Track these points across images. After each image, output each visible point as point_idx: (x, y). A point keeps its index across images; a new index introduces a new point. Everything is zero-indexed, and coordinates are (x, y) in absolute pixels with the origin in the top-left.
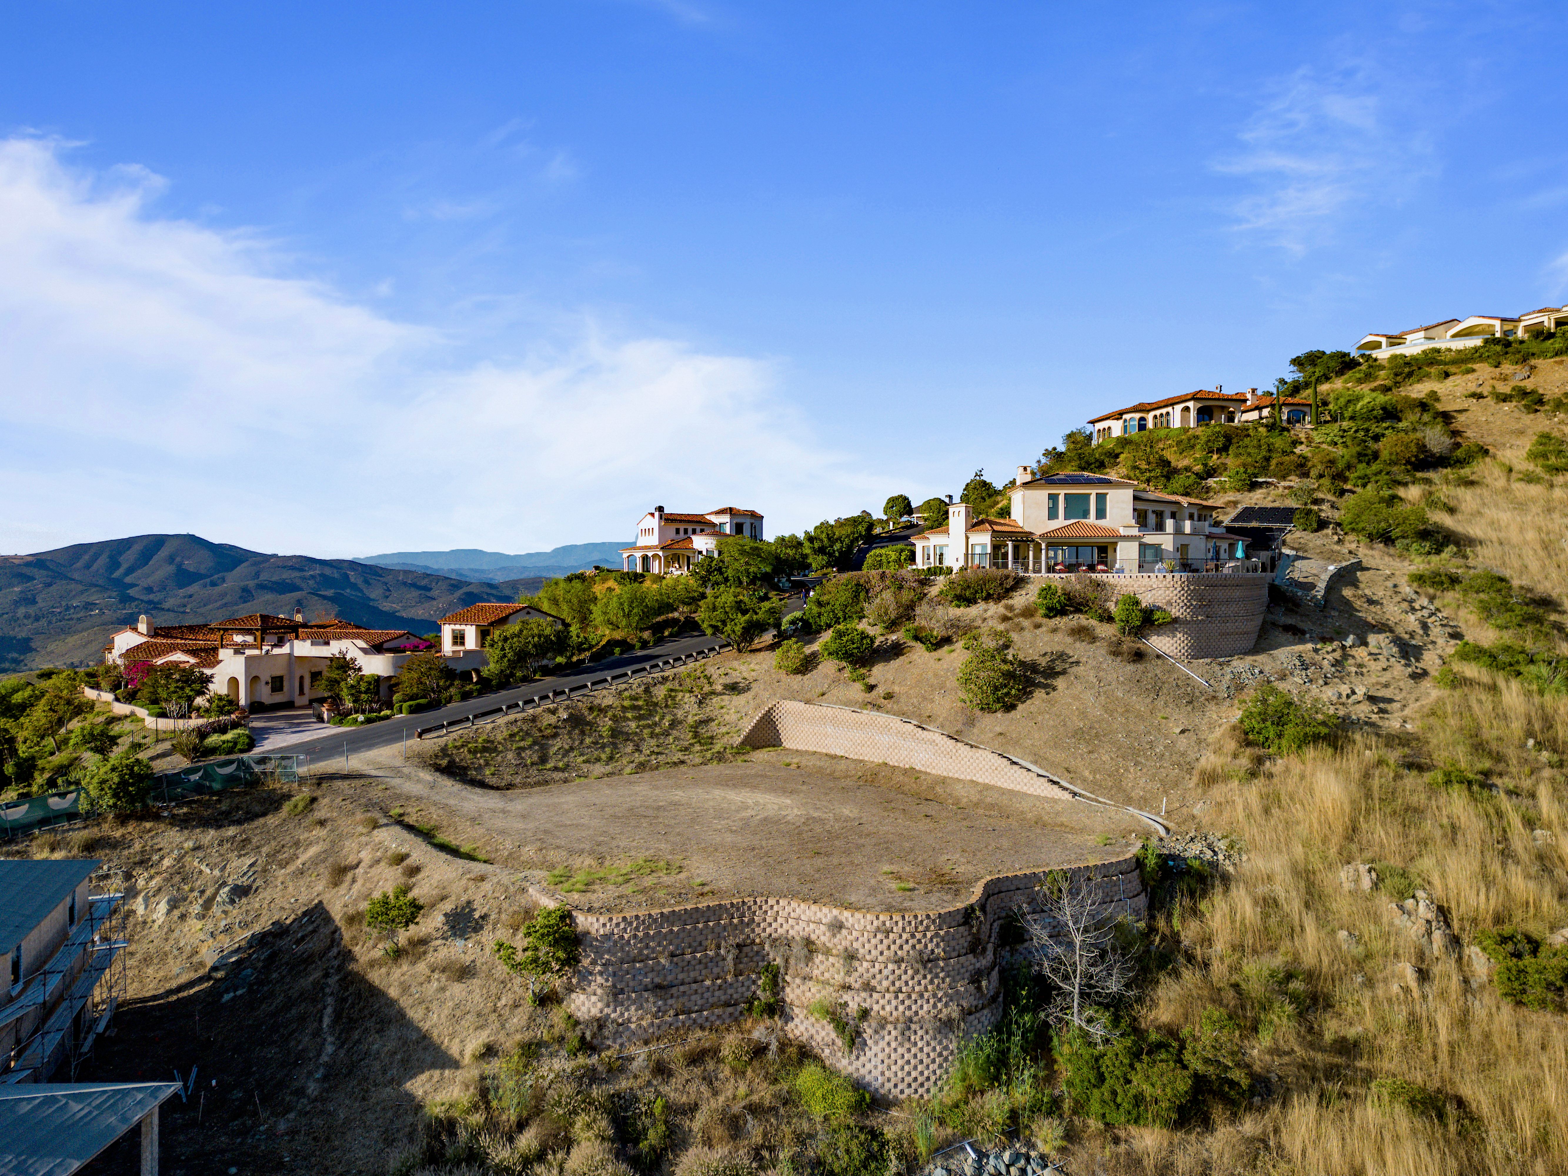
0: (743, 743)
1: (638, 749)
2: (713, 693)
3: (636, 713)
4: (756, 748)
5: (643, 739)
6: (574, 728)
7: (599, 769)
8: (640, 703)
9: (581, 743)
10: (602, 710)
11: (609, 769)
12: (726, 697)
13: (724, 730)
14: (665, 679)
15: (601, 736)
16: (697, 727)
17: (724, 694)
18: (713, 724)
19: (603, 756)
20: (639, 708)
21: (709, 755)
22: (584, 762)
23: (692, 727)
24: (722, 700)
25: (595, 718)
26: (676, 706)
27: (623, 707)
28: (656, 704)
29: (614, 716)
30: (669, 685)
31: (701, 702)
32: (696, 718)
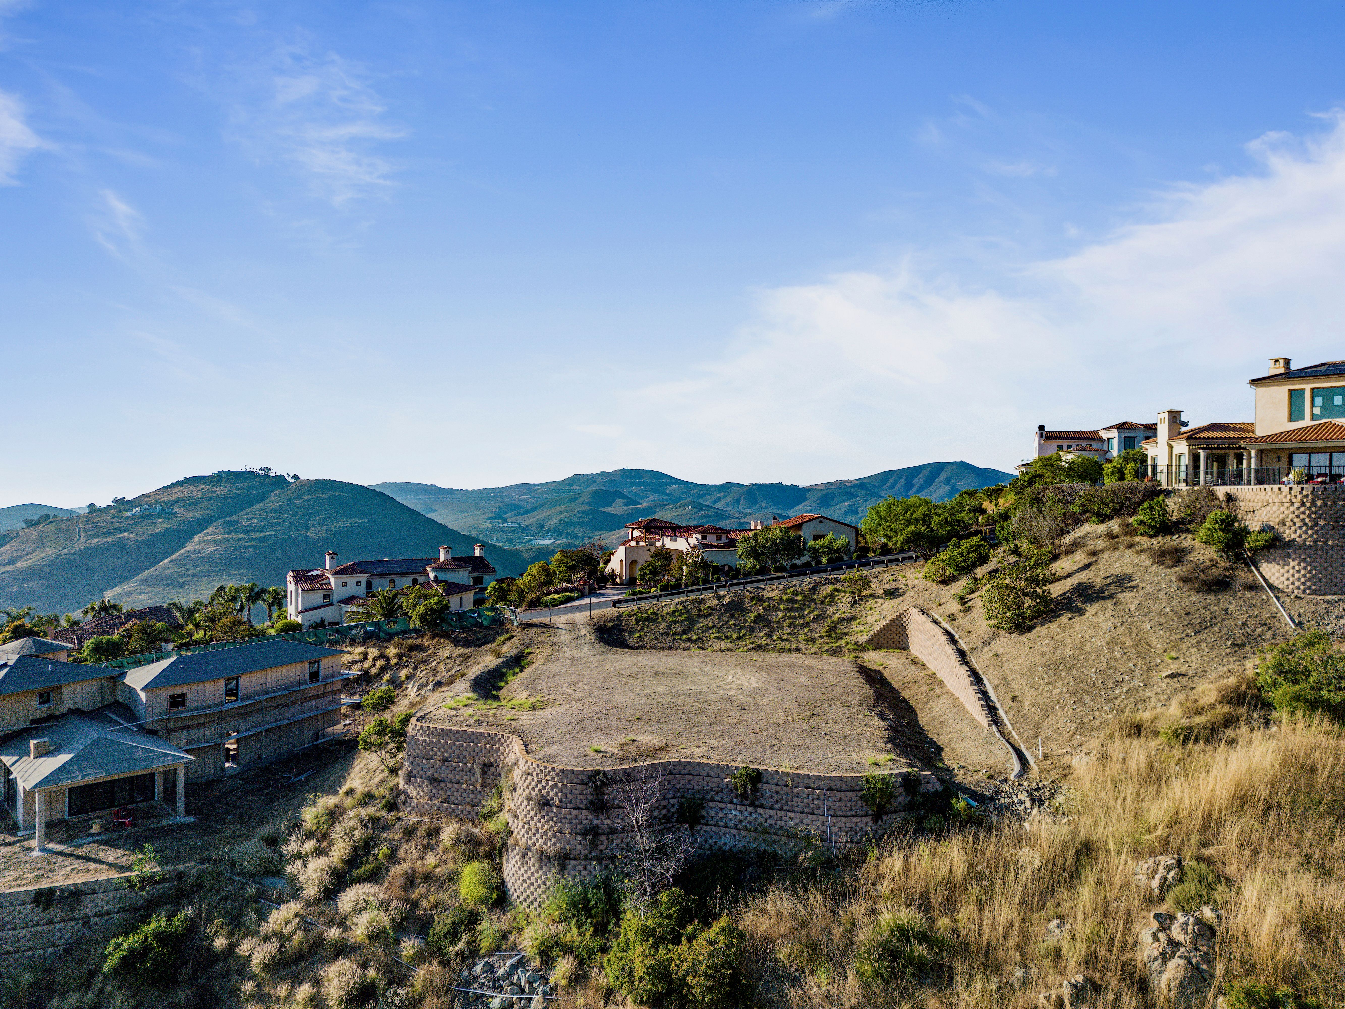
0: (868, 642)
1: (769, 635)
2: (873, 596)
3: (789, 606)
4: (877, 648)
5: (782, 628)
6: (726, 611)
7: (723, 645)
8: (800, 598)
9: (726, 623)
10: (761, 600)
11: (730, 645)
12: (880, 601)
13: (861, 628)
14: (837, 580)
15: (745, 620)
16: (838, 623)
17: (881, 597)
18: (854, 623)
19: (734, 636)
20: (796, 601)
21: (827, 647)
22: (715, 638)
23: (833, 622)
24: (876, 603)
25: (751, 606)
26: (833, 602)
27: (781, 599)
28: (814, 600)
29: (769, 606)
30: (838, 586)
31: (855, 602)
32: (843, 616)
